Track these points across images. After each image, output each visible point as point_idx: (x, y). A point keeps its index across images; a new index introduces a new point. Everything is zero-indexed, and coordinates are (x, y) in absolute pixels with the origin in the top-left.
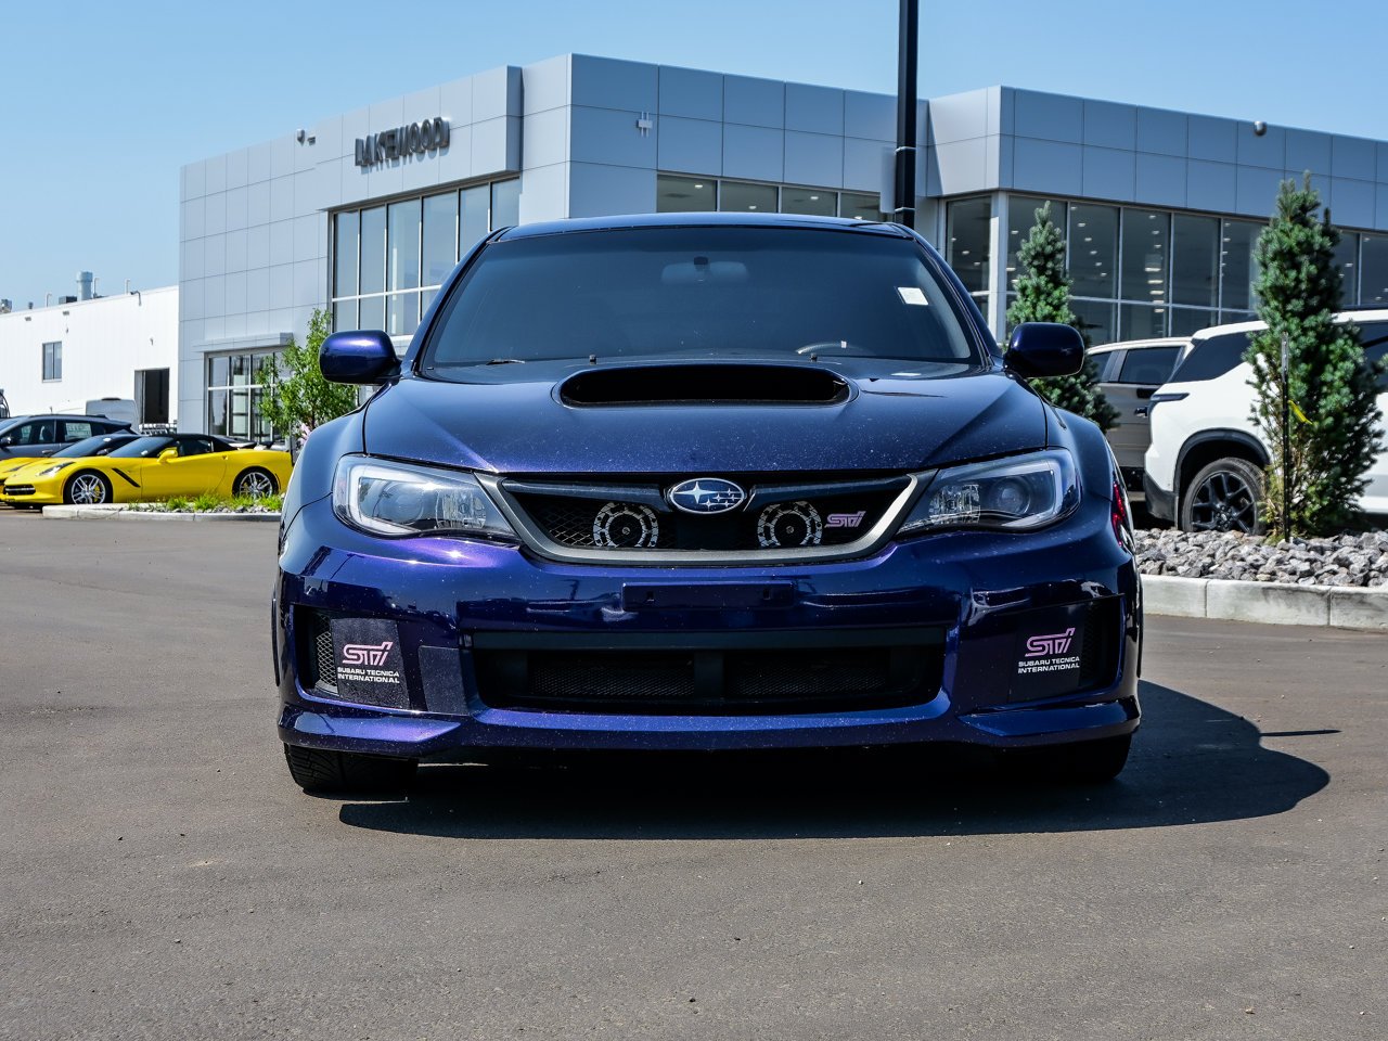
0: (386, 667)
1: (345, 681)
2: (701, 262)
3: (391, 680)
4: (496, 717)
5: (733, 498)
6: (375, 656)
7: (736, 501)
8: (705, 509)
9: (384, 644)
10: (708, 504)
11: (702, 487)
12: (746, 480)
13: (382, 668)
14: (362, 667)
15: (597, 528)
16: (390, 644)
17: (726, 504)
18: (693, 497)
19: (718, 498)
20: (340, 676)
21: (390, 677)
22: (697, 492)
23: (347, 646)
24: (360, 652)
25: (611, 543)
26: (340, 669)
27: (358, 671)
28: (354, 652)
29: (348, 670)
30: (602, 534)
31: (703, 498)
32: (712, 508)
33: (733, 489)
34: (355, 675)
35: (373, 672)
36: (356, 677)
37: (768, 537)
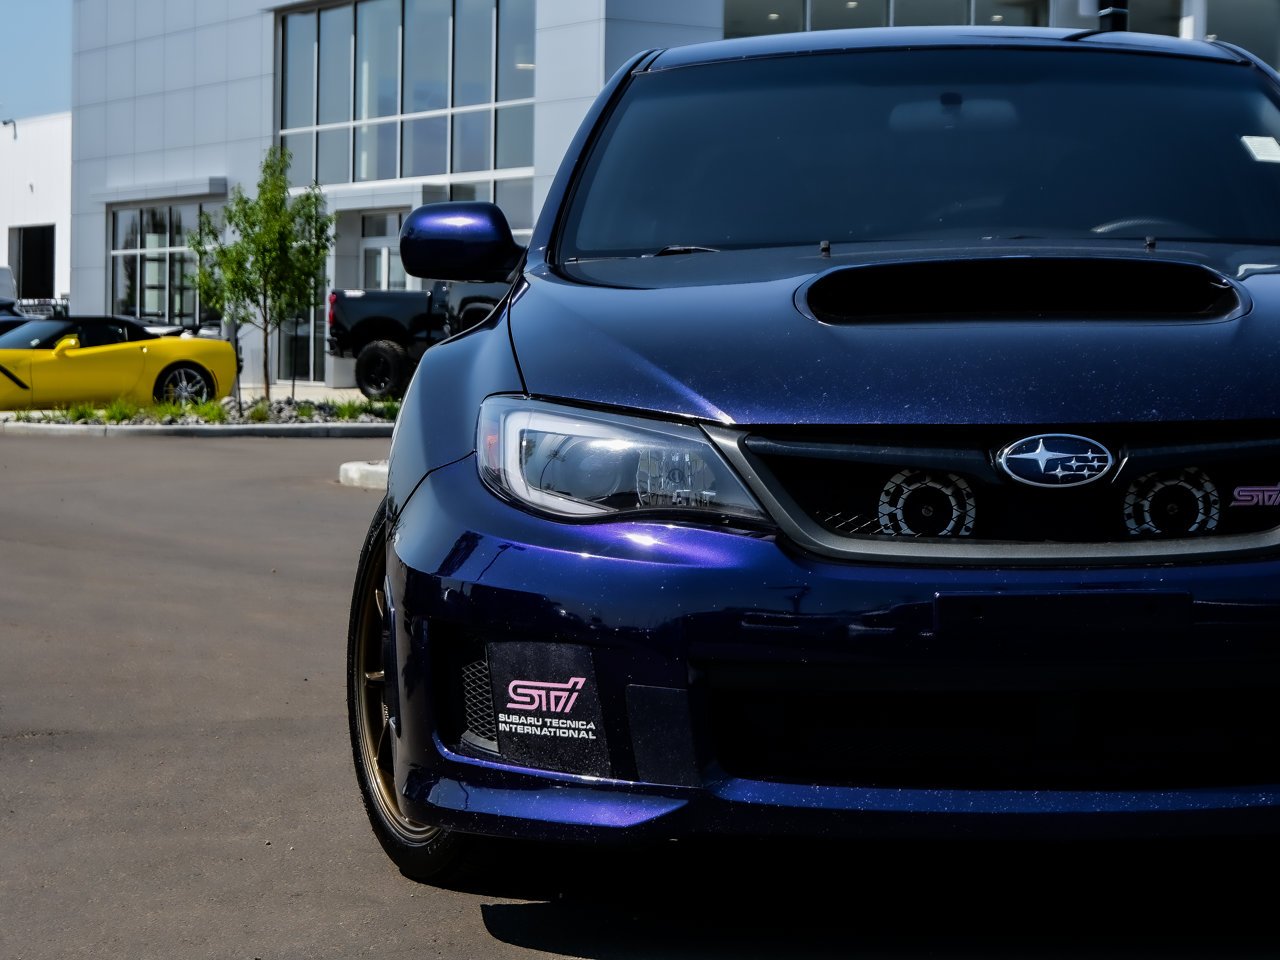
0: (575, 715)
1: (510, 735)
2: (951, 100)
3: (583, 734)
4: (746, 791)
5: (1096, 464)
6: (558, 699)
7: (1100, 468)
8: (1054, 479)
9: (573, 680)
10: (1059, 472)
11: (1049, 447)
12: (1114, 436)
13: (567, 717)
14: (538, 713)
15: (884, 509)
16: (581, 681)
17: (1086, 472)
18: (1035, 462)
19: (1074, 463)
20: (502, 727)
21: (581, 730)
22: (1041, 455)
23: (515, 683)
24: (535, 693)
25: (906, 530)
26: (502, 717)
27: (531, 720)
28: (525, 692)
29: (514, 718)
30: (892, 517)
31: (1051, 464)
32: (1065, 479)
33: (1096, 450)
34: (528, 727)
35: (555, 722)
36: (528, 730)
37: (1140, 521)
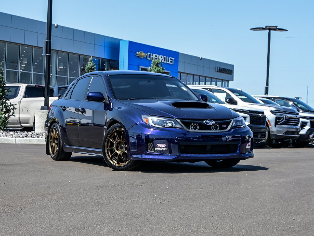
0: (165, 148)
1: (156, 150)
3: (166, 150)
5: (212, 123)
6: (163, 146)
8: (209, 124)
9: (165, 144)
10: (210, 123)
11: (209, 121)
12: (214, 120)
13: (164, 148)
14: (161, 148)
15: (191, 127)
16: (166, 144)
20: (155, 149)
21: (166, 149)
22: (208, 122)
23: (157, 145)
24: (160, 146)
25: (193, 129)
26: (155, 148)
27: (159, 148)
28: (159, 146)
29: (157, 148)
32: (210, 124)
33: (212, 121)
35: (163, 148)
36: (159, 149)
37: (213, 128)
